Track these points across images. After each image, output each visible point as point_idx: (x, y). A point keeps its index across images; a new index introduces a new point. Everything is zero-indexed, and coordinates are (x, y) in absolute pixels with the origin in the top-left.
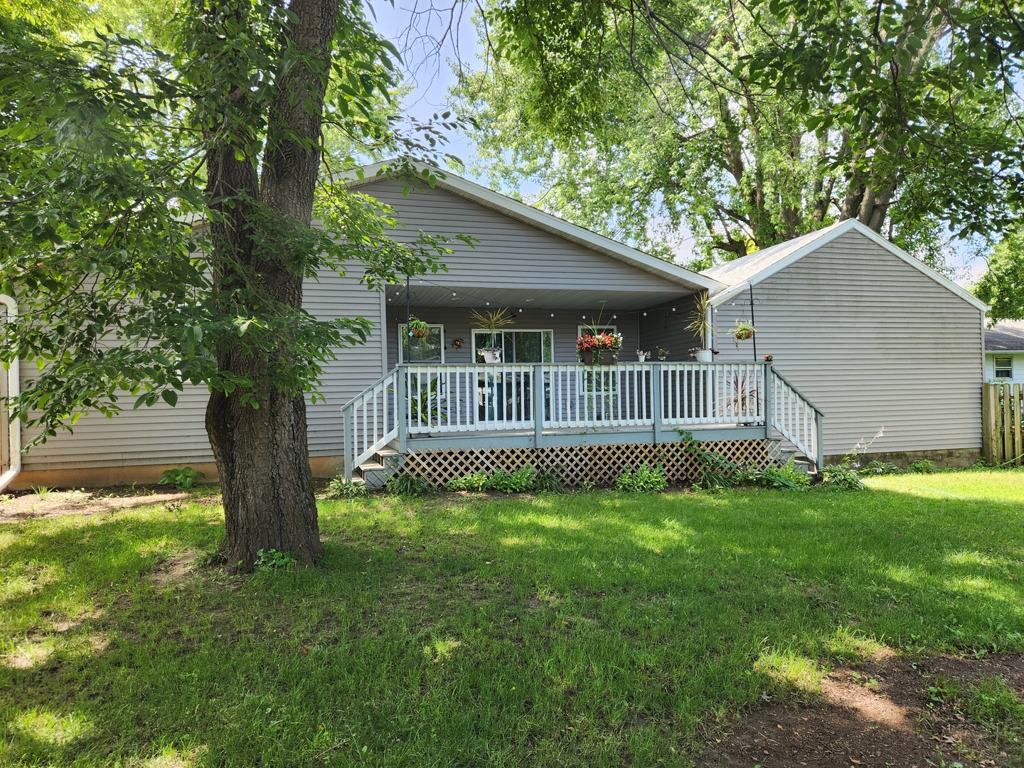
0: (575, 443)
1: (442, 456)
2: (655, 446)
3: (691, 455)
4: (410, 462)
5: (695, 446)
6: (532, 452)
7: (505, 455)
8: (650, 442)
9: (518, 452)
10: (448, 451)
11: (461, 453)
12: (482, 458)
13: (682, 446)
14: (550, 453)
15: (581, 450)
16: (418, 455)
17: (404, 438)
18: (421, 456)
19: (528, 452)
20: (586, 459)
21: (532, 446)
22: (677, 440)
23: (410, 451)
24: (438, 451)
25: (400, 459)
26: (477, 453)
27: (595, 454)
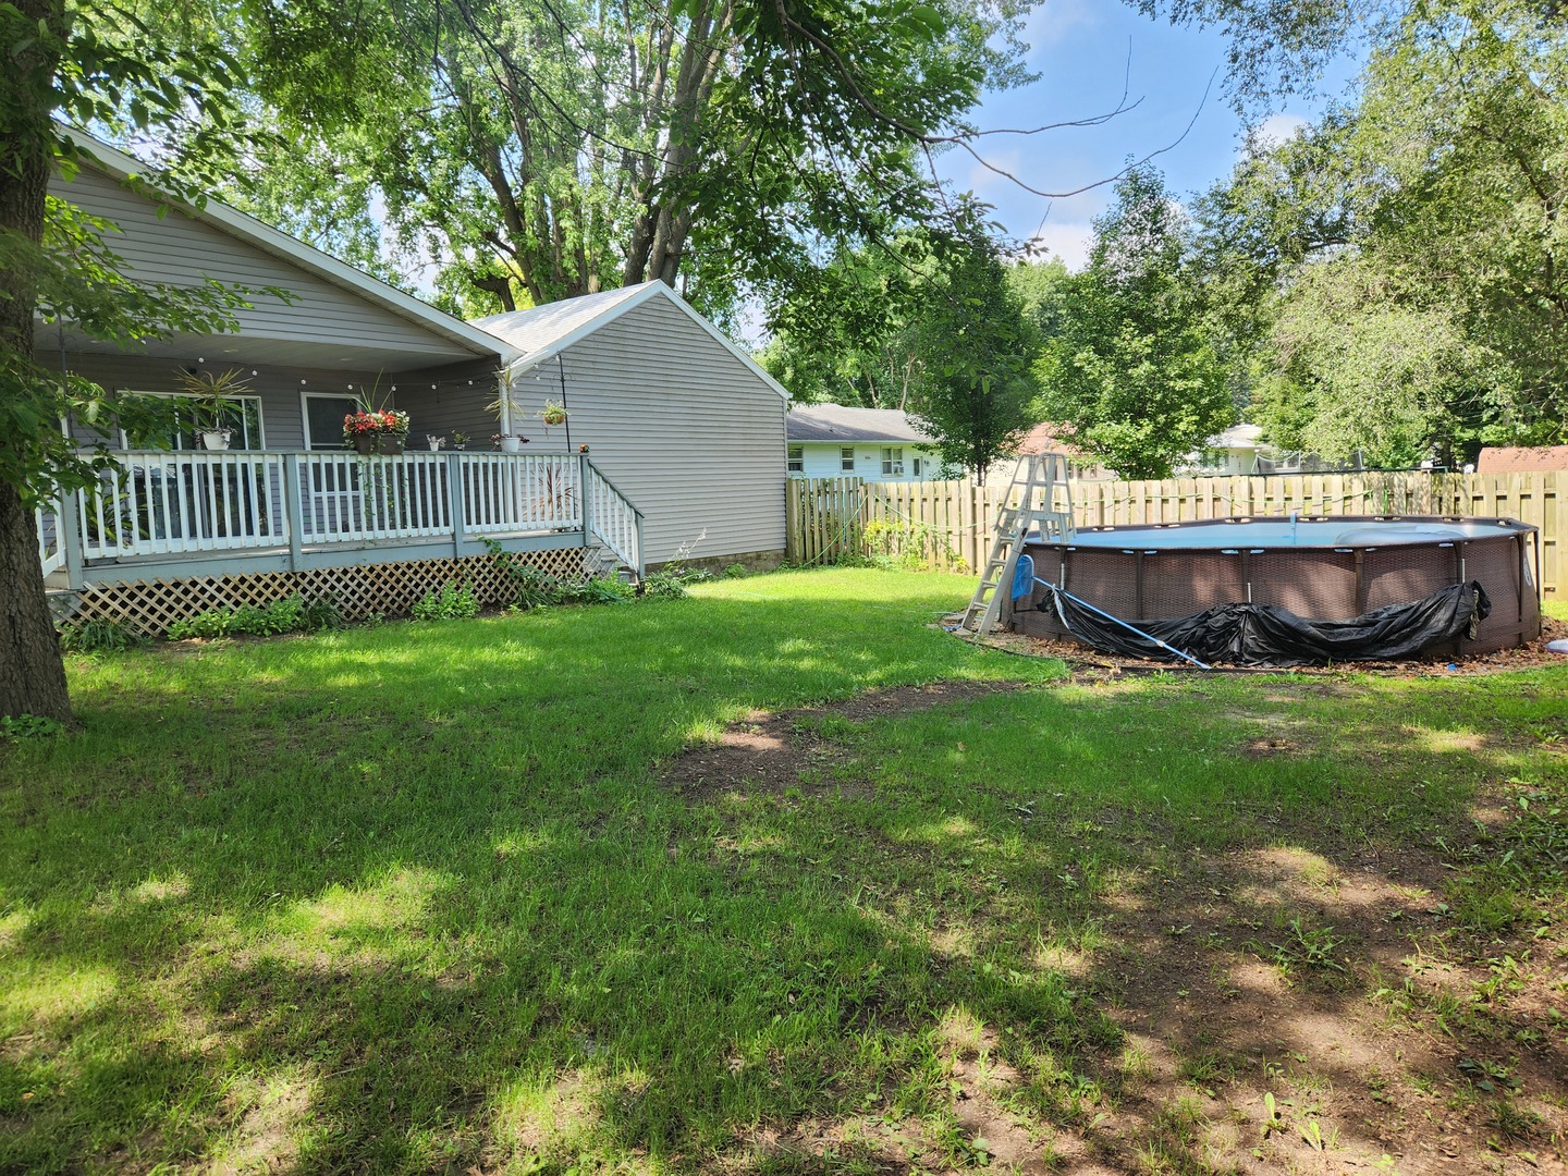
0: (350, 561)
1: (145, 591)
2: (456, 562)
3: (501, 571)
4: (91, 603)
5: (505, 559)
6: (288, 577)
7: (247, 584)
8: (448, 555)
9: (267, 579)
10: (155, 582)
11: (177, 585)
12: (211, 590)
13: (489, 560)
14: (314, 579)
15: (358, 571)
16: (103, 591)
17: (76, 565)
18: (109, 593)
19: (281, 578)
20: (366, 584)
21: (286, 569)
22: (483, 552)
23: (88, 586)
24: (137, 584)
25: (73, 598)
26: (202, 583)
27: (378, 576)
